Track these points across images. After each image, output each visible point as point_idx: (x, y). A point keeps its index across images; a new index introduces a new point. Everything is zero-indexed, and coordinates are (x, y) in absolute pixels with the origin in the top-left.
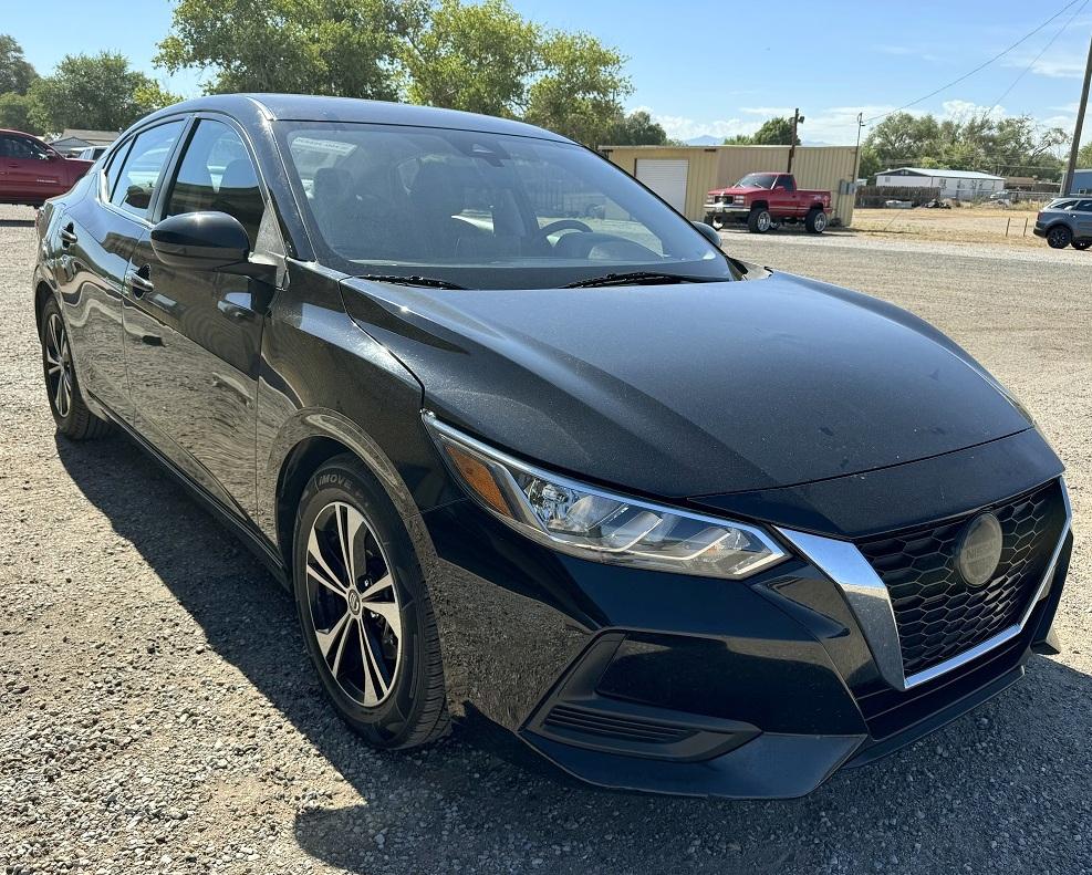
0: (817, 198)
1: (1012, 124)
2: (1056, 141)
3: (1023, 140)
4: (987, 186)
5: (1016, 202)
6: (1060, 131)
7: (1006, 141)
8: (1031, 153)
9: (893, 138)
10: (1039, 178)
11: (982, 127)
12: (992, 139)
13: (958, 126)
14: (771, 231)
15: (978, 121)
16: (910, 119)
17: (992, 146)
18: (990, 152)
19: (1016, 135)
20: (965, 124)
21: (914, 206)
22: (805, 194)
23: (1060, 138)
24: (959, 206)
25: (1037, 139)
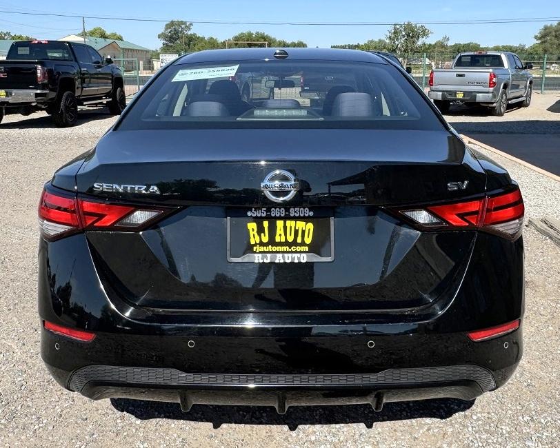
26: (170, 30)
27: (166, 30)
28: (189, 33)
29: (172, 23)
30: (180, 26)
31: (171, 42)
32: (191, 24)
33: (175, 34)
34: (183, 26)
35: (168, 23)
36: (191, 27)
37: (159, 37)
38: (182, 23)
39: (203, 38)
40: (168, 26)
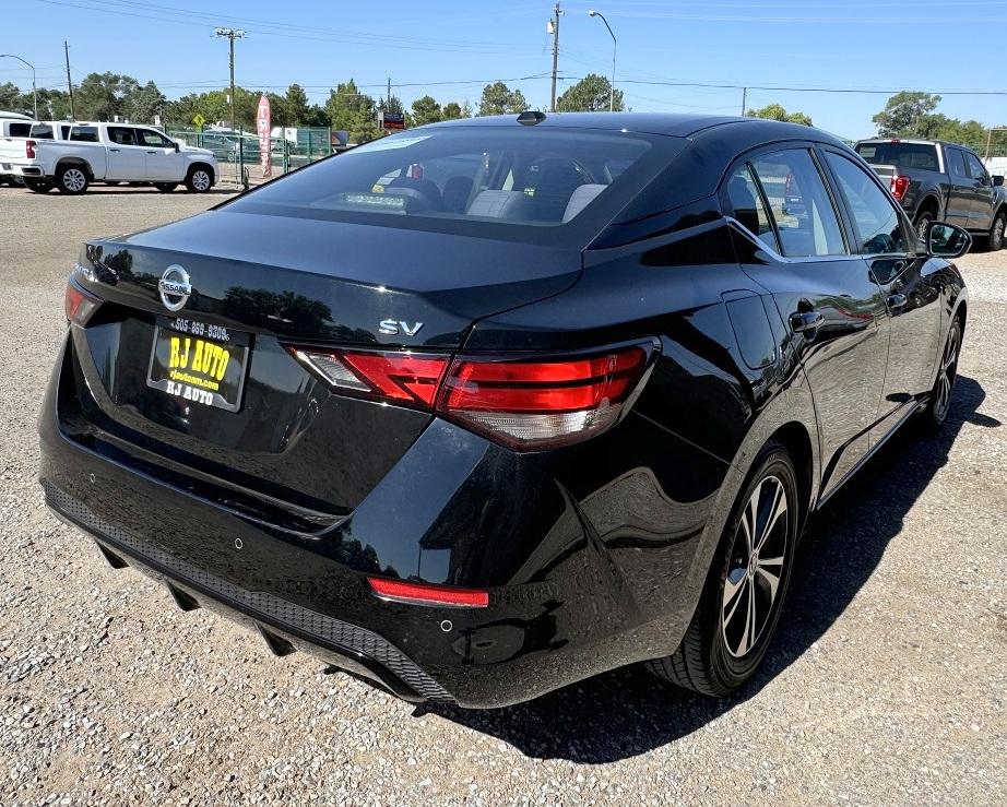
26: (894, 109)
27: (889, 107)
28: (931, 113)
29: (903, 96)
30: (915, 101)
31: (895, 128)
32: (938, 98)
33: (904, 115)
34: (921, 102)
35: (893, 95)
36: (938, 103)
37: (874, 121)
38: (920, 95)
39: (957, 122)
40: (892, 102)
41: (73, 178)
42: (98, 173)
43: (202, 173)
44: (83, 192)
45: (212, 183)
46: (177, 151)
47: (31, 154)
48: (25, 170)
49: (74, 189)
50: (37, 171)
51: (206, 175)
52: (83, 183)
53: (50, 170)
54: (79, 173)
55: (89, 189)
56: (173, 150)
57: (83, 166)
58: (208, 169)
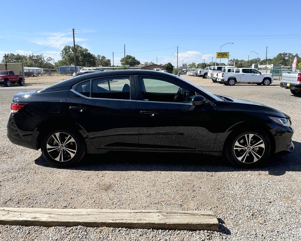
0: (20, 77)
1: (39, 56)
2: (50, 60)
3: (42, 60)
4: (40, 71)
5: (50, 74)
6: (50, 58)
7: (39, 60)
8: (45, 63)
9: (10, 59)
10: (49, 68)
11: (32, 57)
12: (35, 59)
13: (26, 57)
14: (11, 86)
15: (31, 56)
16: (14, 55)
17: (36, 61)
18: (36, 62)
19: (41, 59)
20: (28, 56)
21: (29, 76)
22: (17, 76)
23: (51, 59)
24: (38, 76)
25: (46, 60)
41: (232, 82)
42: (238, 80)
43: (267, 80)
44: (234, 85)
45: (271, 83)
46: (261, 74)
47: (223, 76)
48: (221, 80)
49: (232, 84)
50: (223, 80)
51: (269, 81)
52: (234, 83)
53: (226, 80)
54: (233, 80)
55: (235, 84)
56: (260, 74)
57: (235, 79)
58: (270, 79)
